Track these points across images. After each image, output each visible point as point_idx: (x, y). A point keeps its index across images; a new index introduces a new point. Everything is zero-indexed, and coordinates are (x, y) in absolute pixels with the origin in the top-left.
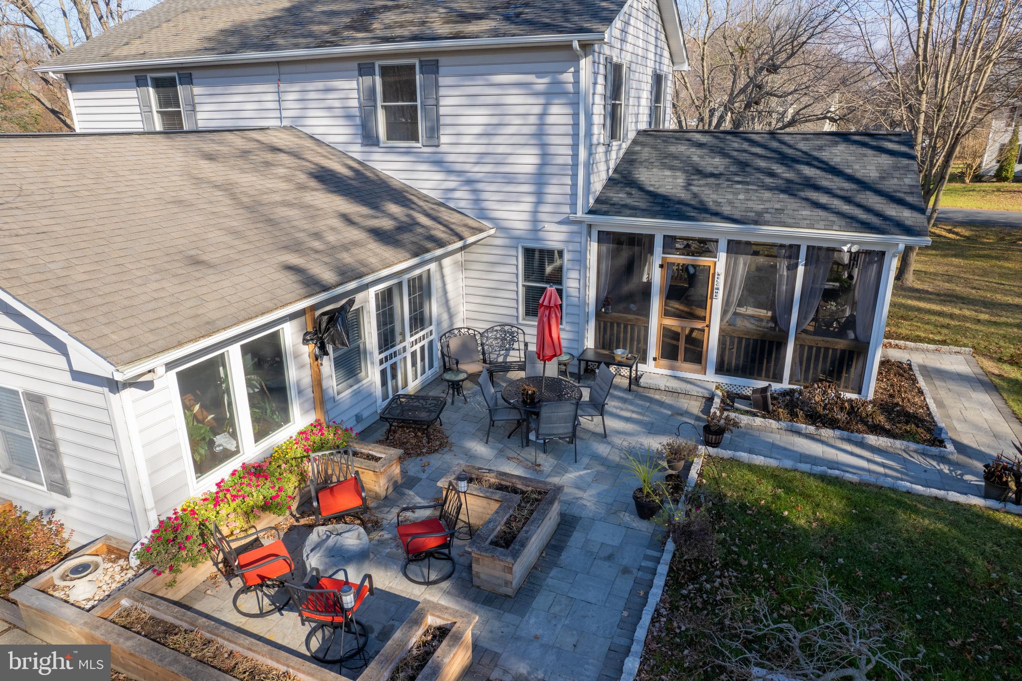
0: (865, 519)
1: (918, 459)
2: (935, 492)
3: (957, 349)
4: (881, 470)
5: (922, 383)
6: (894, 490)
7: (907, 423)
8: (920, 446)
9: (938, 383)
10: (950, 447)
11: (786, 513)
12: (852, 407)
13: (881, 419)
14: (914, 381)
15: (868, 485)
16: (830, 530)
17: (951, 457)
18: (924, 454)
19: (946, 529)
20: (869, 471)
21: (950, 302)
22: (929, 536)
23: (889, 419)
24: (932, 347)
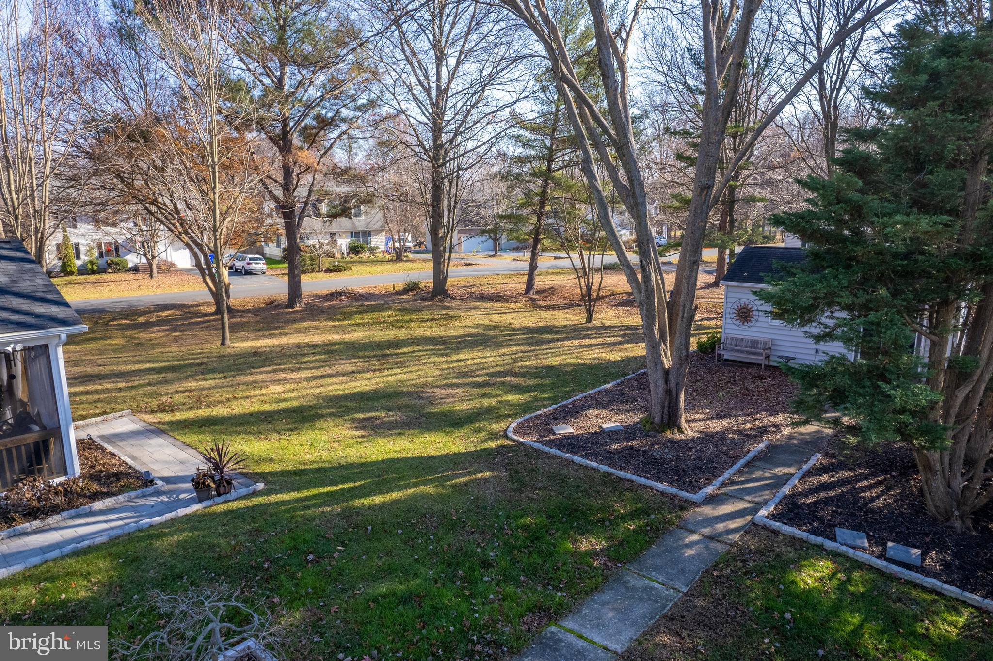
0: (133, 561)
1: (141, 502)
2: (168, 516)
3: (120, 414)
4: (120, 523)
5: (109, 448)
6: (140, 530)
7: (118, 480)
8: (139, 492)
9: (121, 444)
10: (159, 483)
11: (64, 595)
12: (65, 490)
13: (95, 487)
14: (103, 449)
15: (119, 537)
16: (111, 584)
17: (163, 489)
18: (144, 496)
19: (190, 534)
20: (112, 528)
21: (89, 381)
22: (182, 545)
23: (101, 485)
24: (98, 419)
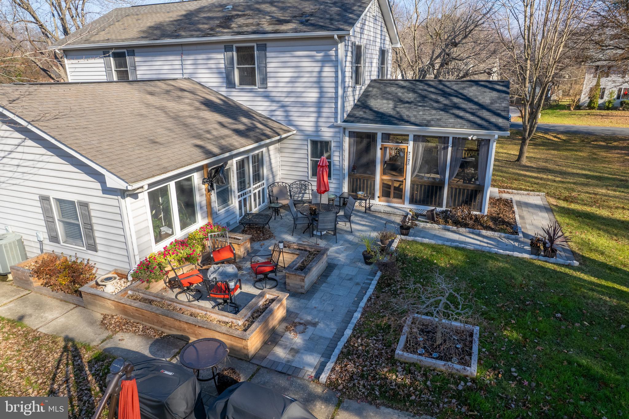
0: (472, 264)
1: (505, 241)
2: (508, 252)
3: (538, 193)
4: (486, 245)
5: (515, 208)
6: (490, 253)
7: (503, 225)
8: (507, 235)
9: (524, 209)
10: (521, 235)
11: (435, 261)
12: (476, 218)
13: (491, 224)
14: (512, 207)
15: (477, 250)
16: (455, 268)
17: (520, 239)
18: (508, 238)
19: (509, 267)
20: (480, 245)
21: (543, 172)
22: (500, 269)
23: (494, 224)
24: (525, 192)
